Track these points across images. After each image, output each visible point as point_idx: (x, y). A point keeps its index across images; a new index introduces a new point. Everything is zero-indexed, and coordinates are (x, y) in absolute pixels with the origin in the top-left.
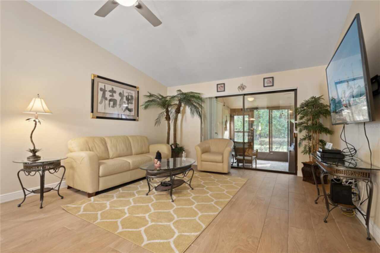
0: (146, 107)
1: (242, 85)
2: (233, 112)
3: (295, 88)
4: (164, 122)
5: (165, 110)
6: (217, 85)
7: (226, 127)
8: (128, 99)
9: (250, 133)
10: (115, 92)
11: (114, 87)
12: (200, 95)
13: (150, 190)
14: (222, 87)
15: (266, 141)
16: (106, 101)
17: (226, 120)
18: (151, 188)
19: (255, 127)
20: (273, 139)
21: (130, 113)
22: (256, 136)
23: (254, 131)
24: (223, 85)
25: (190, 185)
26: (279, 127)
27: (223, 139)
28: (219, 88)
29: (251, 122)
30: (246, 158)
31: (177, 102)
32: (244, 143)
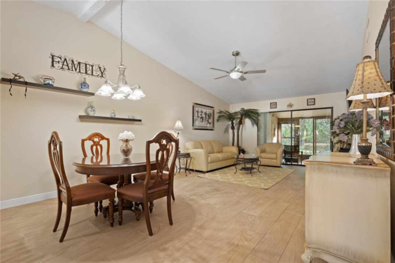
0: (218, 120)
1: (290, 103)
2: (280, 121)
3: (332, 106)
4: (231, 131)
5: (230, 122)
6: (271, 103)
7: (274, 134)
8: (209, 116)
9: (296, 138)
10: (203, 112)
11: (202, 109)
12: (256, 111)
13: (236, 171)
14: (274, 105)
15: (311, 146)
16: (199, 118)
17: (274, 128)
18: (237, 170)
19: (300, 133)
20: (317, 144)
21: (210, 125)
22: (302, 141)
23: (300, 137)
24: (275, 104)
25: (258, 170)
26: (326, 133)
27: (272, 143)
28: (272, 105)
29: (296, 129)
30: (293, 158)
31: (239, 116)
32: (292, 146)
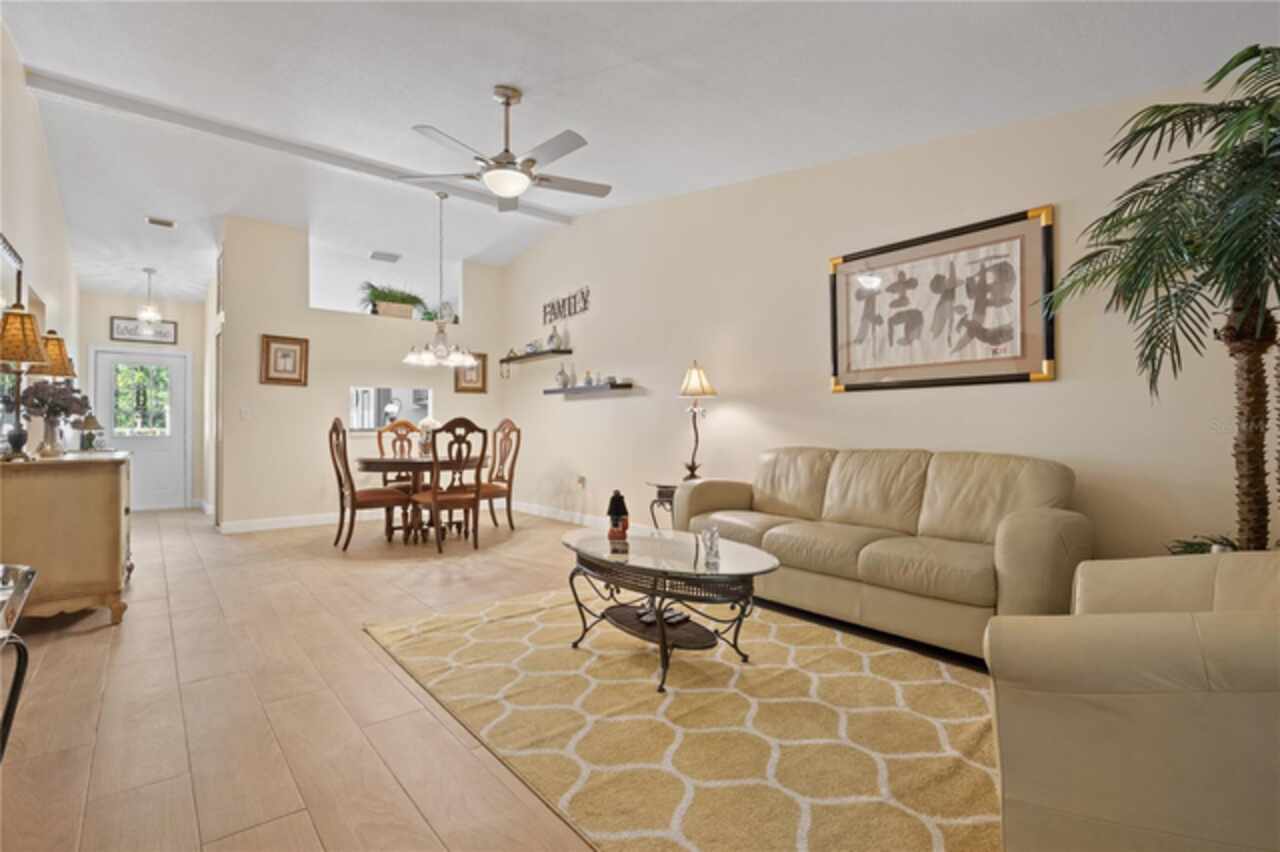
8: (978, 291)
10: (912, 283)
11: (906, 268)
16: (878, 328)
21: (994, 347)
